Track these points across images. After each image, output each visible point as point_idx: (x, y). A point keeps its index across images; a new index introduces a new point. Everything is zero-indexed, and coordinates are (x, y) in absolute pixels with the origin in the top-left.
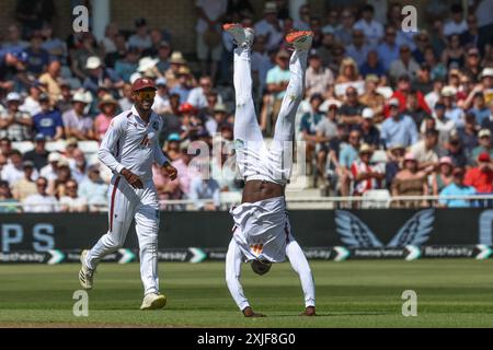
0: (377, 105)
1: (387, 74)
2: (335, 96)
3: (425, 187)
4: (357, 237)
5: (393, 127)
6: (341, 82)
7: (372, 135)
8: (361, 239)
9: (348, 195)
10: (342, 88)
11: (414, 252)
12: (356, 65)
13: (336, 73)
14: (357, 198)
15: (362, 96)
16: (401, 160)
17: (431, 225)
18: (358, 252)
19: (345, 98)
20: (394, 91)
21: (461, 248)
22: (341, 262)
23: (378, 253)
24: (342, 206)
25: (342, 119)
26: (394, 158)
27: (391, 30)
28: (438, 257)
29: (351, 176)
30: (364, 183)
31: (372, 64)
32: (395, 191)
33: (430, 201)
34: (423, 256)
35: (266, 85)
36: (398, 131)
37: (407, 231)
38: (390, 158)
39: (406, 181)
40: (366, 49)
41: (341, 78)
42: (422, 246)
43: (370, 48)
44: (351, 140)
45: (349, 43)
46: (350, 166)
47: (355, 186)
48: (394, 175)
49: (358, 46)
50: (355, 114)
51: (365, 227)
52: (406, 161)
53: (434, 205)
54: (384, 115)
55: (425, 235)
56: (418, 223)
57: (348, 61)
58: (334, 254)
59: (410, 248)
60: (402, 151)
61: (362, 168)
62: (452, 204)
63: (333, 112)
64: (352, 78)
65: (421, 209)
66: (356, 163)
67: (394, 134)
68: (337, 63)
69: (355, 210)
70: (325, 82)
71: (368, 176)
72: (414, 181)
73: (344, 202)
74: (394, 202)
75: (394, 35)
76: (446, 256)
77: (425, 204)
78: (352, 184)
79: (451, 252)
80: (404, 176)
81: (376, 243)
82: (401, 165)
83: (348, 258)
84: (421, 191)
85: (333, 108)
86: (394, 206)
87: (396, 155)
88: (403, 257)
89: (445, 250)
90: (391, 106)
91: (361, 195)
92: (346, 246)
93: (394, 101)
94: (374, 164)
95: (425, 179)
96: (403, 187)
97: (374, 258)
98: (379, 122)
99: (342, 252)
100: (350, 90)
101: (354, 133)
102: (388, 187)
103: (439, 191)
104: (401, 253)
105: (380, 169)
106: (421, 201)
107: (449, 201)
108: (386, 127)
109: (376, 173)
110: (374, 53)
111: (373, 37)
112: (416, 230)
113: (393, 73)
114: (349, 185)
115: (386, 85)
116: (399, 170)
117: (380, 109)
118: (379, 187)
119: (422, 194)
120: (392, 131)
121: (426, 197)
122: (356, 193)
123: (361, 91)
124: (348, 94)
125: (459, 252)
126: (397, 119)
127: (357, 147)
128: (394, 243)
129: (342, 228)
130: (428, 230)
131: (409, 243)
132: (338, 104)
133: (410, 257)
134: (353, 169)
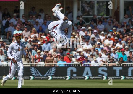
0: (42, 40)
2: (31, 38)
3: (54, 61)
4: (36, 74)
5: (45, 46)
7: (40, 48)
8: (37, 74)
9: (34, 63)
10: (33, 36)
11: (50, 78)
12: (36, 30)
14: (36, 64)
15: (38, 38)
16: (47, 54)
17: (55, 71)
18: (36, 78)
19: (33, 38)
20: (46, 37)
21: (62, 77)
22: (32, 80)
23: (41, 78)
24: (32, 66)
25: (33, 44)
26: (46, 54)
27: (45, 21)
28: (57, 79)
29: (35, 58)
30: (38, 60)
31: (41, 30)
32: (46, 62)
33: (55, 65)
34: (53, 79)
35: (13, 35)
36: (47, 47)
37: (49, 72)
38: (45, 54)
39: (49, 60)
40: (39, 26)
41: (32, 33)
42: (52, 76)
43: (40, 26)
44: (35, 49)
45: (35, 24)
46: (34, 55)
47: (36, 61)
48: (45, 58)
49: (37, 25)
50: (36, 42)
51: (38, 71)
52: (49, 54)
53: (56, 66)
54: (43, 43)
56: (52, 70)
57: (34, 29)
58: (30, 78)
60: (48, 52)
61: (37, 56)
62: (60, 66)
63: (30, 42)
64: (35, 33)
65: (52, 67)
66: (36, 55)
67: (46, 48)
68: (31, 29)
69: (36, 67)
70: (28, 34)
71: (39, 58)
72: (50, 60)
73: (32, 65)
74: (45, 65)
75: (46, 22)
76: (59, 79)
77: (53, 66)
78: (35, 60)
79: (60, 78)
80: (48, 58)
82: (47, 55)
83: (33, 79)
84: (52, 62)
85: (30, 41)
86: (45, 66)
87: (46, 53)
88: (48, 79)
89: (58, 77)
90: (45, 40)
91: (37, 63)
92: (33, 76)
93: (46, 39)
94: (41, 55)
95: (54, 59)
96: (48, 61)
97: (40, 79)
98: (42, 44)
99: (32, 78)
100: (35, 36)
101: (36, 47)
102: (44, 61)
103: (57, 62)
104: (47, 78)
105: (42, 56)
106: (52, 65)
107: (59, 65)
108: (44, 46)
109: (41, 57)
110: (41, 27)
111: (41, 23)
112: (51, 72)
113: (46, 32)
114: (34, 60)
115: (44, 35)
116: (47, 57)
117: (42, 41)
118: (42, 61)
119: (53, 63)
120: (45, 47)
121: (54, 64)
122: (36, 63)
123: (37, 37)
124: (34, 37)
125: (62, 78)
126: (47, 44)
127: (36, 51)
129: (32, 71)
130: (54, 72)
131: (49, 75)
132: (32, 40)
133: (49, 79)
134: (35, 56)
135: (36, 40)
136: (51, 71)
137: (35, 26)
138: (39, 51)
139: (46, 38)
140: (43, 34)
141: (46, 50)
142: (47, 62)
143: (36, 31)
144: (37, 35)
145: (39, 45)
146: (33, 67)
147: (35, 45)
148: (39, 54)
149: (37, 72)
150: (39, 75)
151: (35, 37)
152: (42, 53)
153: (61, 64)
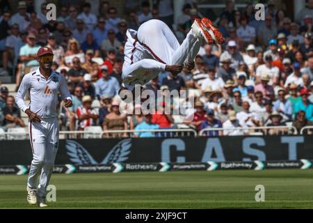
0: (93, 70)
1: (100, 49)
2: (65, 64)
3: (126, 124)
4: (80, 158)
5: (103, 84)
6: (68, 55)
7: (90, 90)
8: (83, 159)
9: (74, 130)
10: (70, 59)
11: (118, 167)
12: (77, 42)
13: (65, 49)
14: (81, 132)
15: (83, 64)
16: (109, 106)
17: (130, 149)
18: (81, 168)
19: (72, 65)
20: (104, 60)
21: (149, 165)
22: (70, 174)
23: (94, 168)
24: (70, 137)
25: (70, 79)
26: (104, 105)
27: (102, 20)
28: (134, 170)
29: (77, 117)
30: (85, 122)
31: (90, 42)
32: (105, 127)
33: (128, 134)
34: (124, 170)
35: (20, 57)
36: (107, 87)
37: (114, 154)
38: (102, 105)
39: (113, 120)
40: (85, 32)
41: (69, 52)
42: (123, 163)
43: (89, 32)
44: (76, 93)
45: (74, 29)
46: (75, 110)
47: (79, 123)
48: (104, 116)
49: (80, 30)
50: (78, 75)
51: (86, 152)
52: (113, 106)
53: (131, 136)
54: (97, 77)
55: (125, 156)
56: (121, 148)
57: (73, 40)
58: (66, 169)
59: (116, 165)
60: (109, 100)
61: (84, 111)
62: (142, 136)
64: (76, 52)
65: (123, 138)
66: (80, 108)
67: (104, 90)
68: (66, 41)
69: (79, 140)
70: (58, 55)
71: (87, 117)
72: (118, 120)
73: (71, 134)
74: (105, 134)
75: (104, 23)
76: (140, 170)
77: (125, 136)
78: (77, 122)
79: (143, 167)
80: (111, 116)
81: (94, 162)
82: (109, 109)
83: (74, 172)
84: (123, 127)
85: (63, 71)
86: (105, 136)
87: (105, 103)
88: (111, 171)
89: (139, 166)
90: (103, 70)
91: (83, 129)
92: (73, 164)
93: (105, 67)
94: (92, 109)
95: (125, 119)
96: (111, 124)
97: (92, 171)
98: (95, 81)
99: (71, 168)
100: (76, 59)
101: (78, 89)
102: (101, 124)
103: (135, 126)
104: (109, 168)
105: (95, 112)
106: (123, 133)
107: (140, 133)
108: (99, 84)
109: (93, 114)
110: (91, 35)
111: (90, 24)
112: (120, 153)
113: (103, 48)
114: (75, 123)
115: (98, 57)
117: (95, 72)
118: (95, 124)
120: (103, 87)
121: (126, 131)
122: (80, 129)
123: (82, 60)
124: (74, 62)
125: (148, 167)
126: (107, 79)
127: (80, 98)
128: (105, 162)
129: (70, 152)
130: (128, 153)
131: (115, 161)
132: (67, 69)
133: (116, 171)
134: (78, 112)
135: (78, 70)
136: (118, 150)
137: (75, 32)
138: (86, 98)
139: (103, 64)
140: (97, 53)
141: (105, 96)
142: (109, 128)
143: (79, 46)
144: (81, 56)
145: (88, 82)
146: (72, 139)
147: (76, 84)
148: (88, 105)
149: (84, 154)
150: (89, 161)
151: (77, 62)
152: (96, 103)
153: (144, 132)
